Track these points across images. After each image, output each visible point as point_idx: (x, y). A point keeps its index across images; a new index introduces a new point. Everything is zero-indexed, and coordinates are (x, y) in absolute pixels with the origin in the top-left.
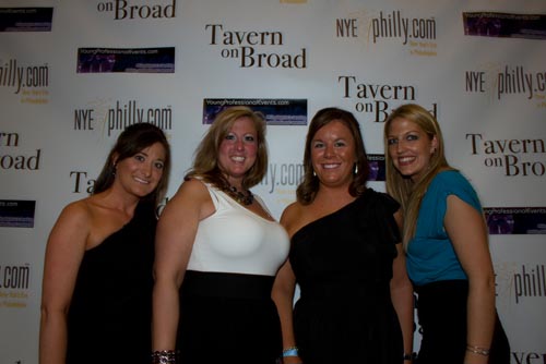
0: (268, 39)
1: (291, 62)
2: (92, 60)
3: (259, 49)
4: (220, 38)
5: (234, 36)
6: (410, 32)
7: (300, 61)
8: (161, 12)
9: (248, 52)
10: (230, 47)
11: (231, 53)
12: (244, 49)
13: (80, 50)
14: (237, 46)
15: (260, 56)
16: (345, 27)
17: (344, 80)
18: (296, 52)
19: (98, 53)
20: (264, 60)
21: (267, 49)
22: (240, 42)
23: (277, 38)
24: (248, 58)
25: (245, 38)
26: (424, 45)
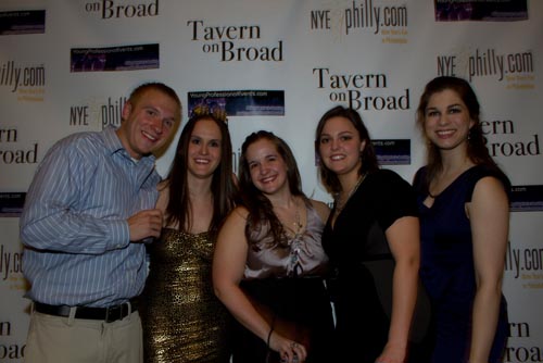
0: (246, 33)
1: (269, 55)
2: (83, 60)
3: (238, 44)
4: (201, 33)
5: (215, 31)
6: (382, 21)
7: (277, 53)
8: (146, 11)
9: (228, 46)
10: (210, 42)
11: (212, 48)
12: (224, 43)
13: (72, 50)
14: (217, 40)
15: (239, 50)
16: (319, 18)
17: (317, 72)
18: (273, 45)
19: (90, 54)
20: (243, 54)
21: (246, 43)
22: (220, 37)
23: (255, 32)
24: (227, 52)
25: (225, 32)
26: (395, 33)
